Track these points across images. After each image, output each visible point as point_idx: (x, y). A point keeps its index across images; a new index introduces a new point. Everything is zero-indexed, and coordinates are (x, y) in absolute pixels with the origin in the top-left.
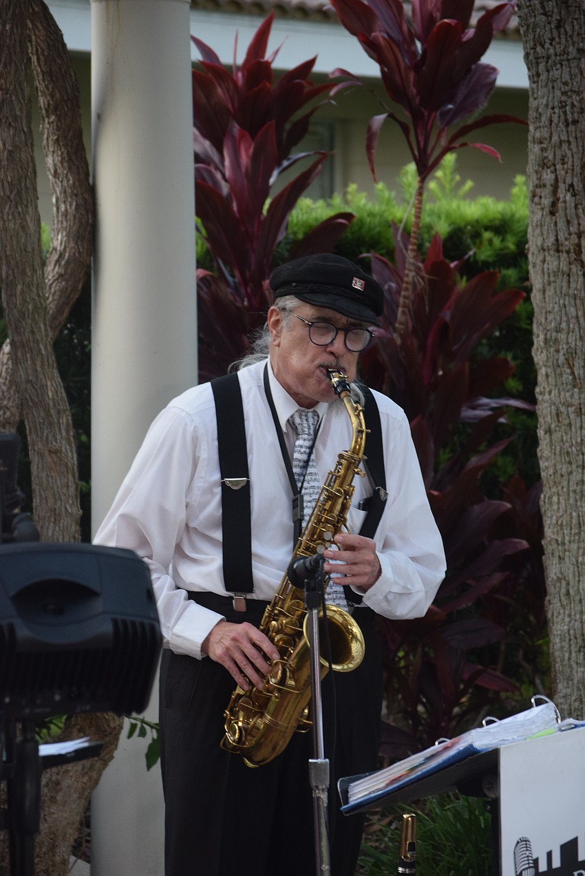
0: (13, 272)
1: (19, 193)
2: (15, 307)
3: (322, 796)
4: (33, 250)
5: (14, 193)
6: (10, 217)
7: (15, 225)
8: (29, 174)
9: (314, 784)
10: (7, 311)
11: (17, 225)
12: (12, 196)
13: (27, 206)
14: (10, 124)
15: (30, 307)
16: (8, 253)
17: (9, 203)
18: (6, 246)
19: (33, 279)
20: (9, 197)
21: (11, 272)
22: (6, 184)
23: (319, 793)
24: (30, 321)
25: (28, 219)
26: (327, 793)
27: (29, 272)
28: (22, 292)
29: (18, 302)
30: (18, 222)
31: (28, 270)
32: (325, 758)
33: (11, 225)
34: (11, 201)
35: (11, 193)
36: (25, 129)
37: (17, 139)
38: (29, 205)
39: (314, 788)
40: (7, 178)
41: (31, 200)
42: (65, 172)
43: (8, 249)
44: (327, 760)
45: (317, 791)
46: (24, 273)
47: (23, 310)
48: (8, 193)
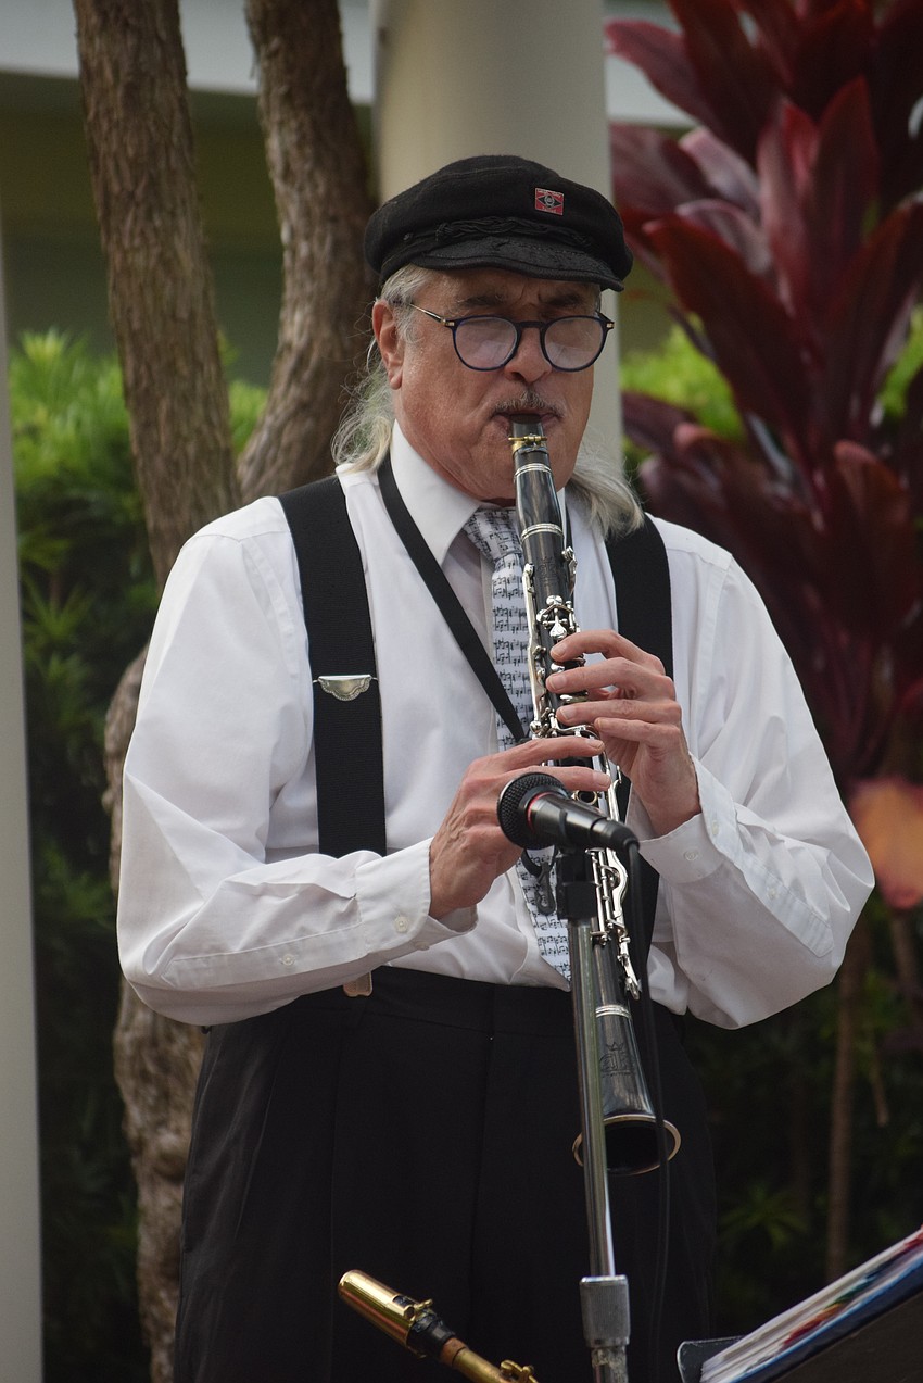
0: (149, 368)
1: (153, 183)
2: (158, 450)
3: (612, 1364)
4: (192, 315)
5: (142, 185)
6: (137, 242)
7: (147, 257)
8: (175, 140)
9: (592, 1335)
10: (140, 463)
11: (153, 261)
12: (139, 192)
13: (173, 214)
14: (126, 24)
15: (191, 449)
16: (136, 325)
17: (133, 209)
18: (130, 310)
19: (194, 386)
20: (132, 195)
21: (143, 369)
22: (124, 165)
23: (604, 1356)
24: (190, 483)
25: (179, 244)
26: (624, 1358)
27: (183, 368)
28: (172, 415)
29: (163, 439)
30: (155, 251)
31: (181, 363)
32: (618, 1273)
33: (139, 260)
34: (137, 205)
35: (136, 184)
36: (163, 34)
37: (143, 58)
38: (179, 211)
39: (592, 1345)
40: (125, 150)
41: (184, 202)
42: (307, 167)
43: (136, 315)
44: (622, 1277)
45: (600, 1353)
46: (171, 368)
47: (175, 456)
48: (129, 185)
